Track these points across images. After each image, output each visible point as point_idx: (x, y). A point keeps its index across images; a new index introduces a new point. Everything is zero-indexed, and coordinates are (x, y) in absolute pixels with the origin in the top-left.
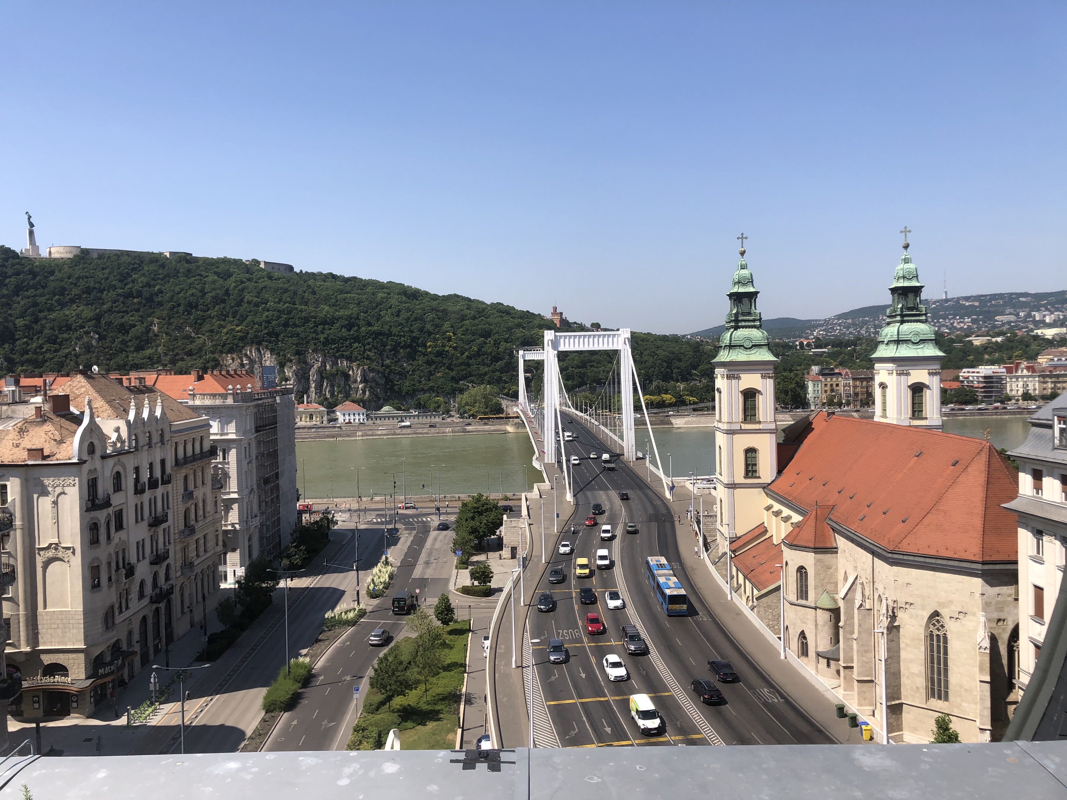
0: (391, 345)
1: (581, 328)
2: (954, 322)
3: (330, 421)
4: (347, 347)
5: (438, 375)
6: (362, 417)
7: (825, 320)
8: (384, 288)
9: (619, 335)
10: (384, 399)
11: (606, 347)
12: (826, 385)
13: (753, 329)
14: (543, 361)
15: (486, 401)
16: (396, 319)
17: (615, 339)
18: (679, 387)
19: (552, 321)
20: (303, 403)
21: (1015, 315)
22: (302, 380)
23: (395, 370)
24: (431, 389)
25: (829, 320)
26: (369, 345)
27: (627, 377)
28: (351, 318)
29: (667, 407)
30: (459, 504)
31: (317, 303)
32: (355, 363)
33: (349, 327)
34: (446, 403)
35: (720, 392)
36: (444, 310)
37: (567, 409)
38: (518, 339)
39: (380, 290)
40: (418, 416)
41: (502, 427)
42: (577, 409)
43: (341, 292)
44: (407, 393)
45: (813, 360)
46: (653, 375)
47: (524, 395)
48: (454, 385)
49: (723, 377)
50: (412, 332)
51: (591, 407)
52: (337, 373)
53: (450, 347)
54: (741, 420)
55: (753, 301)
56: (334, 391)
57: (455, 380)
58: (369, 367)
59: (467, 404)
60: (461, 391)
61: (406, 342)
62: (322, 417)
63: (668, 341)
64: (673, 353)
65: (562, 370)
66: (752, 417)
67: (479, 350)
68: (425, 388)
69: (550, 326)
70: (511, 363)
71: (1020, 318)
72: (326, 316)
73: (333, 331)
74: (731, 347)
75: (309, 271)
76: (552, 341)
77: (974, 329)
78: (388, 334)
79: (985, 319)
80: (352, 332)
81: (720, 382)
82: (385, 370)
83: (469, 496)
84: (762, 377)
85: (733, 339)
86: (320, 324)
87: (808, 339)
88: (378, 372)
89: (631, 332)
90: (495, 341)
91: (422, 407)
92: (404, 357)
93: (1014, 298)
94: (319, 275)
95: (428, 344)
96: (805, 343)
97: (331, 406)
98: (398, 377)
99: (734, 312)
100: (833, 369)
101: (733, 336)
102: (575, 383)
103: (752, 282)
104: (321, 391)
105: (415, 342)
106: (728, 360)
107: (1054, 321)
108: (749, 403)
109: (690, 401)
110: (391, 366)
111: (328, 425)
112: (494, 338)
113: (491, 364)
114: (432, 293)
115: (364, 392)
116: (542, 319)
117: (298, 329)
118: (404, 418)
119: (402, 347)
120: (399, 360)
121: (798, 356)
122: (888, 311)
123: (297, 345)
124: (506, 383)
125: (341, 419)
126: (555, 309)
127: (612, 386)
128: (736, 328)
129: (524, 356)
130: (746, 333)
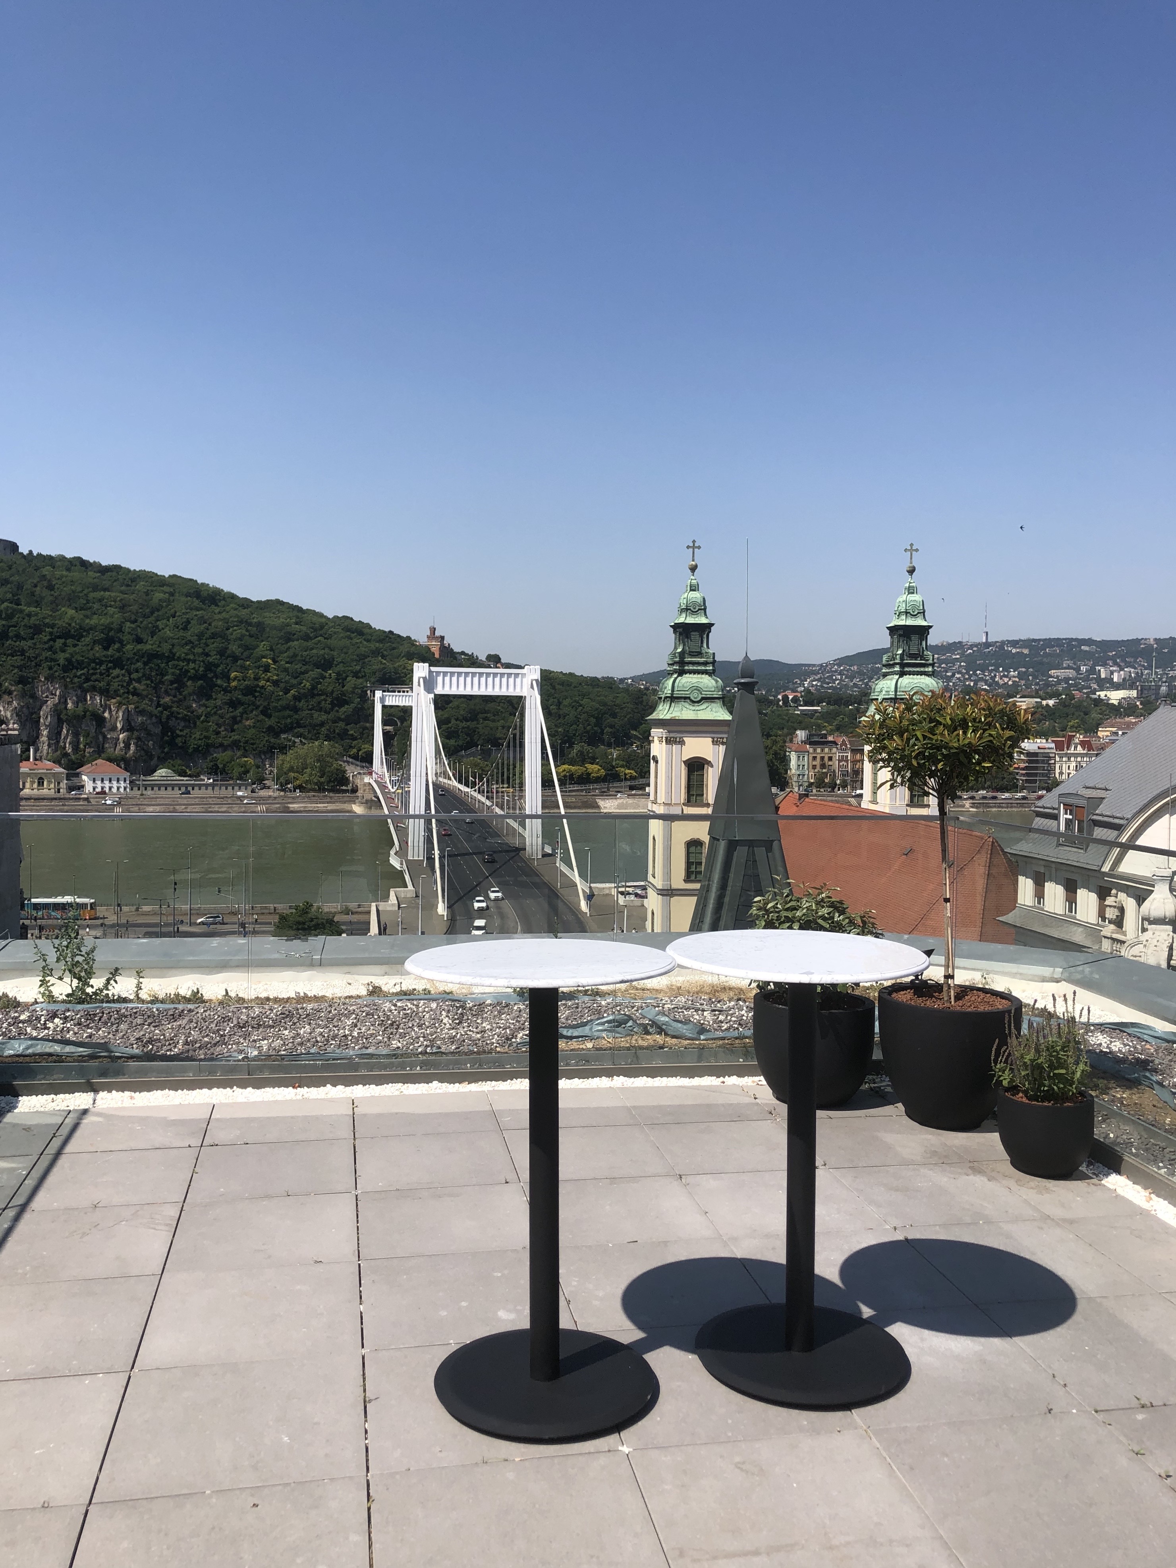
0: (173, 674)
1: (472, 661)
2: (995, 676)
3: (70, 789)
4: (101, 674)
5: (248, 723)
6: (122, 784)
7: (821, 665)
8: (163, 586)
9: (524, 675)
10: (159, 757)
11: (504, 692)
12: (815, 758)
13: (703, 676)
14: (411, 707)
15: (321, 766)
16: (181, 633)
17: (518, 680)
18: (611, 754)
19: (428, 648)
20: (28, 759)
21: (1074, 669)
22: (28, 724)
23: (179, 713)
24: (235, 745)
25: (827, 666)
26: (137, 672)
27: (533, 736)
28: (111, 629)
29: (590, 783)
30: (276, 919)
31: (55, 604)
32: (113, 701)
33: (107, 643)
34: (258, 767)
35: (657, 762)
36: (259, 625)
37: (446, 781)
38: (374, 673)
39: (158, 588)
40: (213, 786)
41: (346, 806)
42: (460, 782)
43: (95, 588)
44: (196, 750)
45: (800, 722)
46: (574, 735)
47: (382, 758)
48: (272, 740)
49: (661, 741)
50: (207, 655)
51: (481, 780)
52: (84, 716)
53: (268, 681)
54: (682, 801)
55: (705, 636)
56: (78, 742)
57: (274, 732)
58: (136, 708)
59: (291, 769)
60: (283, 749)
61: (197, 671)
62: (59, 783)
63: (598, 686)
64: (605, 704)
65: (441, 723)
66: (698, 798)
67: (314, 687)
68: (226, 743)
69: (425, 656)
70: (362, 709)
71: (1082, 674)
72: (70, 625)
73: (81, 649)
74: (673, 699)
75: (44, 553)
76: (424, 678)
77: (1021, 686)
78: (168, 657)
79: (1036, 673)
80: (110, 652)
81: (658, 748)
82: (161, 712)
83: (290, 907)
84: (713, 742)
85: (676, 689)
86: (59, 637)
87: (797, 691)
88: (151, 715)
89: (541, 670)
90: (338, 674)
91: (220, 772)
92: (194, 693)
93: (1075, 646)
94: (60, 560)
95: (233, 675)
96: (791, 697)
97: (73, 767)
98: (182, 724)
99: (679, 650)
100: (825, 736)
101: (676, 684)
102: (460, 743)
103: (705, 609)
104: (58, 742)
105: (211, 670)
106: (668, 717)
107: (1124, 679)
108: (694, 777)
109: (625, 774)
110: (171, 707)
111: (67, 796)
112: (337, 669)
113: (332, 709)
114: (241, 596)
115: (127, 746)
116: (413, 645)
117: (23, 643)
118: (190, 788)
119: (190, 678)
120: (185, 698)
121: (779, 715)
122: (885, 658)
123: (20, 668)
124: (355, 739)
125: (89, 787)
126: (433, 630)
127: (511, 748)
128: (681, 673)
129: (382, 700)
130: (694, 680)
